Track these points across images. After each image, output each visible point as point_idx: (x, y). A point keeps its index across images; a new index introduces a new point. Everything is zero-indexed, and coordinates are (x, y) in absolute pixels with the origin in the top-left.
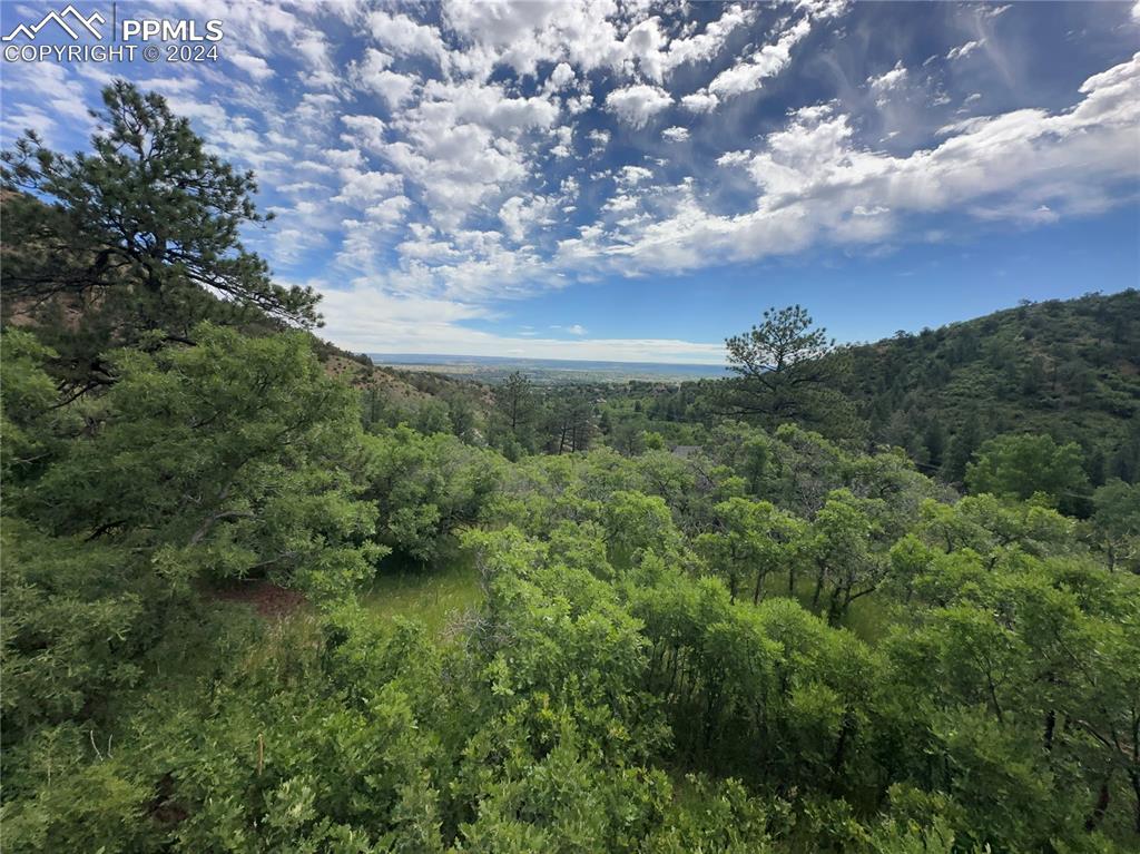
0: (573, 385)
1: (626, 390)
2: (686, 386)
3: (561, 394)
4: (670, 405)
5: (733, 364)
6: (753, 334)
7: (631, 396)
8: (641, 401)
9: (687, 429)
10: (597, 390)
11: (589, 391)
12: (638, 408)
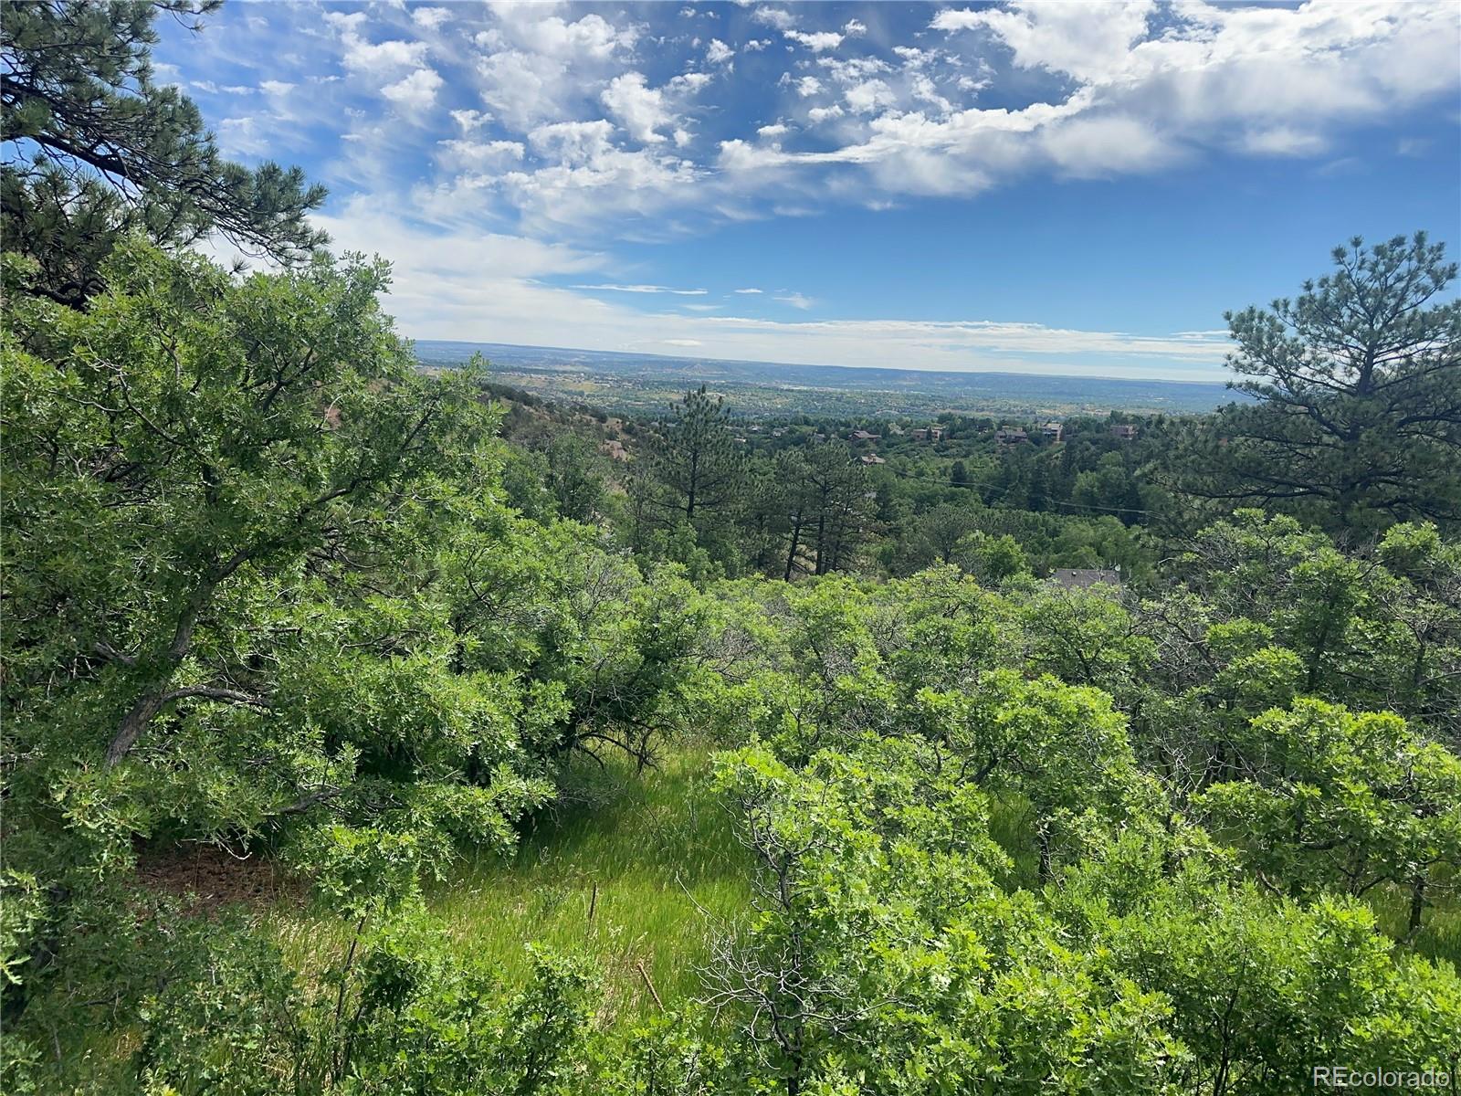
0: (807, 422)
1: (930, 435)
2: (1074, 428)
3: (783, 444)
4: (1038, 473)
5: (1241, 378)
6: (1302, 302)
7: (941, 451)
8: (966, 463)
9: (1079, 529)
10: (863, 435)
11: (845, 437)
12: (959, 477)
